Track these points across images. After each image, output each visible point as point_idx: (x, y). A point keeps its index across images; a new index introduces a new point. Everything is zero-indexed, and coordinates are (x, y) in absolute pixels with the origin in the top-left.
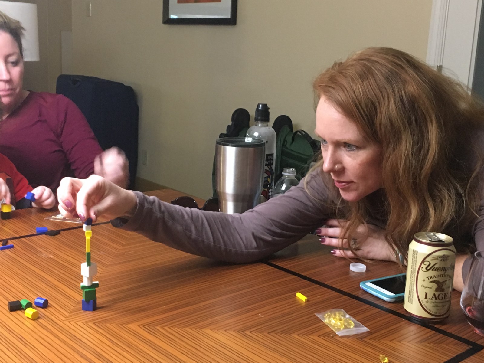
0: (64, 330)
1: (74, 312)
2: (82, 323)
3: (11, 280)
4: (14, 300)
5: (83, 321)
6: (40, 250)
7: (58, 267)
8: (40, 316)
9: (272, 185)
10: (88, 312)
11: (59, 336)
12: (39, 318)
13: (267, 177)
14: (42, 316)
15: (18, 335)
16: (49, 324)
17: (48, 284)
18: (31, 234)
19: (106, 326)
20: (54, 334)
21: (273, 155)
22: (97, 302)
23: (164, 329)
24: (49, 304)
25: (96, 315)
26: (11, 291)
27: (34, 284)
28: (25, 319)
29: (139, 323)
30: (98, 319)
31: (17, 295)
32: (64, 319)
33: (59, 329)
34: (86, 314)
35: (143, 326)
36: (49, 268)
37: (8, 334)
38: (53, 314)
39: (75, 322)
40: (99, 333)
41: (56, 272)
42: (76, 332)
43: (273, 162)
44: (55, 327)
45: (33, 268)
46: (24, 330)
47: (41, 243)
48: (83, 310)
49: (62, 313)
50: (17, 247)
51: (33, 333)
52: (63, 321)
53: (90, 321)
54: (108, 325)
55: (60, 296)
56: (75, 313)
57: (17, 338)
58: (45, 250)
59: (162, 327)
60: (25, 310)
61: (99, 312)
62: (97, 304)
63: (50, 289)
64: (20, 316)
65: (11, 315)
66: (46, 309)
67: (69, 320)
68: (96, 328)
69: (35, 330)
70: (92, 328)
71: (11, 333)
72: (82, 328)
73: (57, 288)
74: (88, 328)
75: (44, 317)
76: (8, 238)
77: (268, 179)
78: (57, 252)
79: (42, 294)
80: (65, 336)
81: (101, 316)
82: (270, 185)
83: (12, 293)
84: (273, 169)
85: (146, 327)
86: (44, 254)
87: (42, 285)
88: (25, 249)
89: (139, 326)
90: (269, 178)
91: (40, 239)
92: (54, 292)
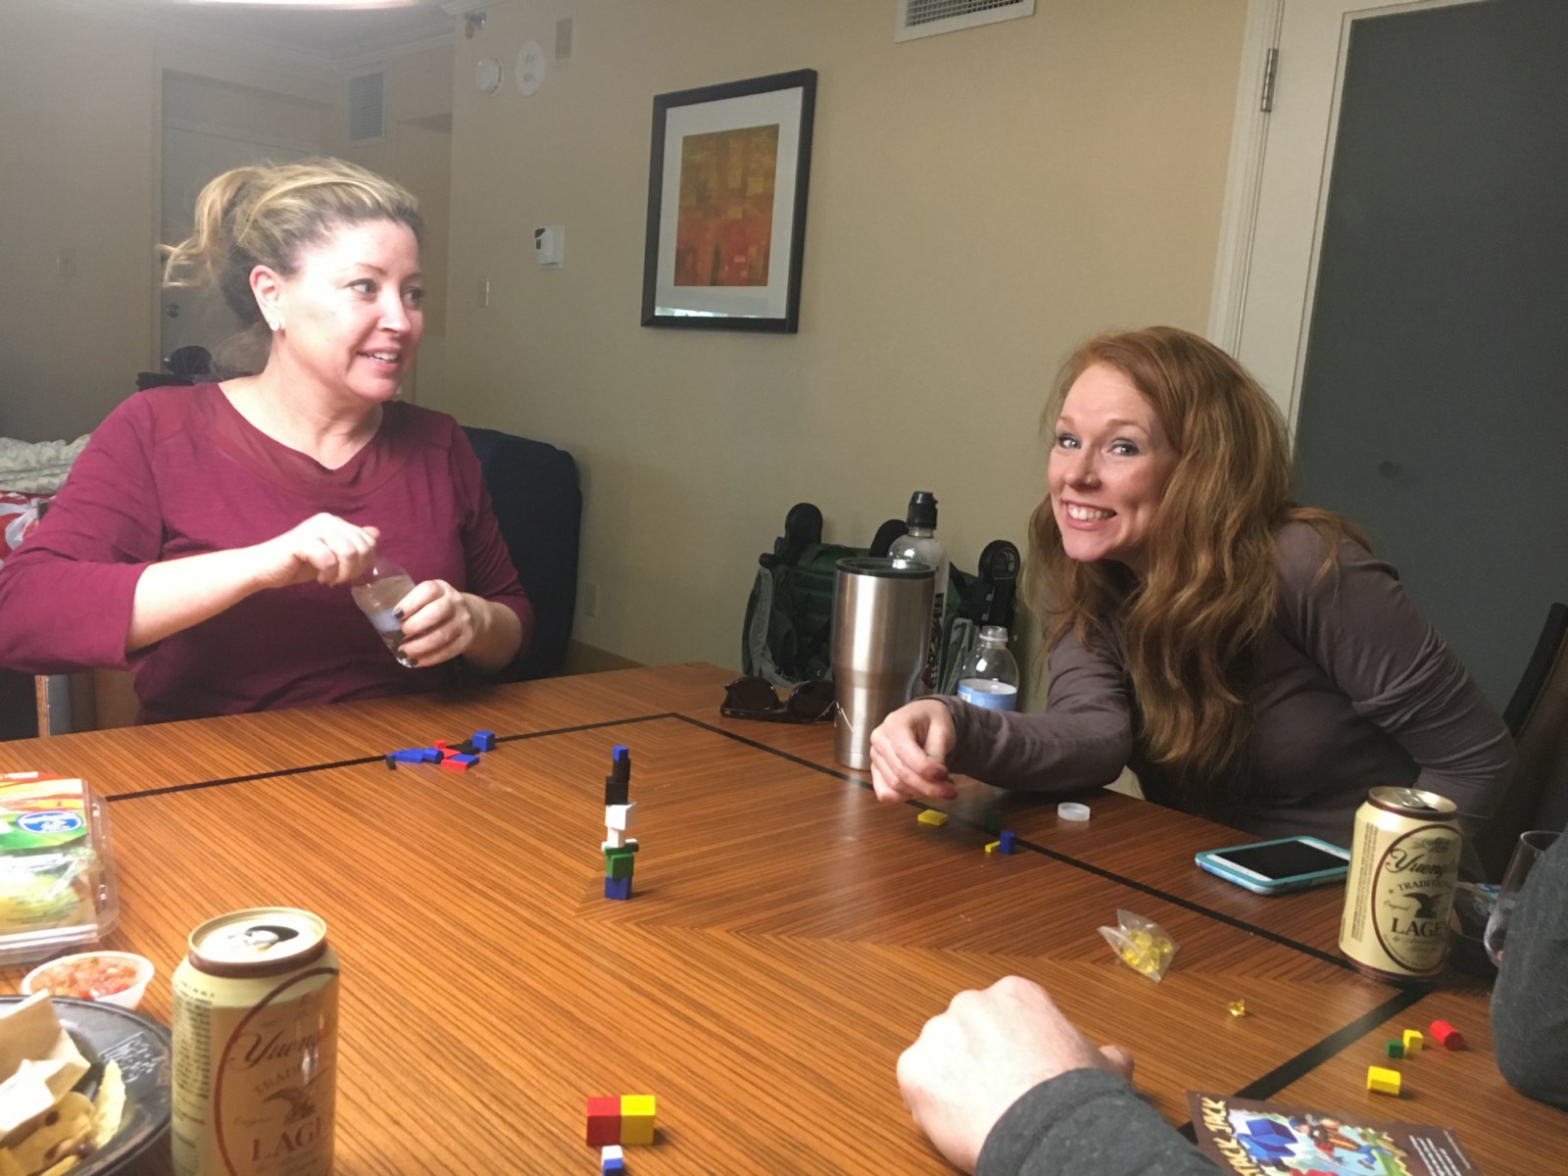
0: (582, 936)
1: (588, 901)
2: (613, 923)
5: (613, 919)
10: (618, 902)
19: (663, 931)
21: (942, 596)
22: (635, 880)
23: (780, 939)
25: (636, 908)
29: (726, 926)
30: (641, 915)
33: (570, 935)
34: (614, 905)
35: (736, 933)
36: (512, 812)
39: (598, 922)
43: (942, 611)
48: (608, 897)
52: (574, 918)
56: (594, 902)
58: (491, 776)
61: (639, 903)
62: (634, 884)
67: (586, 917)
68: (643, 933)
70: (637, 935)
72: (617, 933)
74: (628, 933)
78: (517, 781)
81: (646, 910)
85: (742, 934)
89: (727, 932)
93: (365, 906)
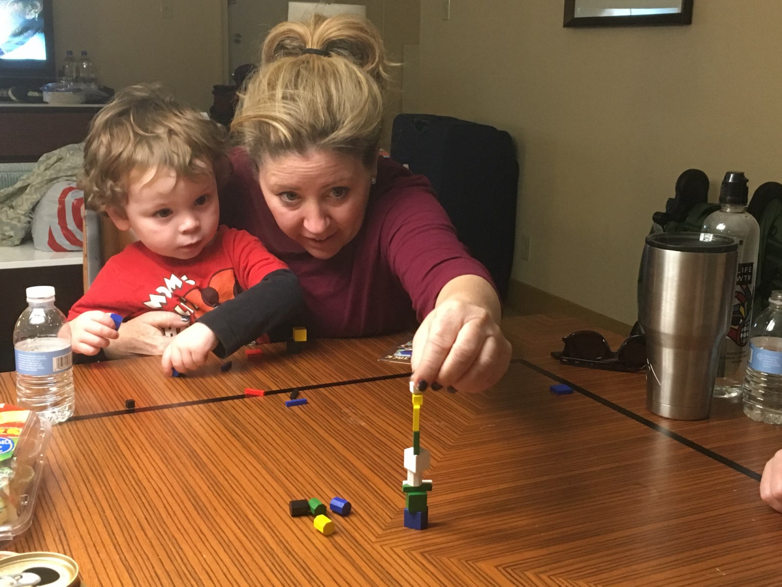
0: (373, 561)
1: (390, 528)
2: (403, 550)
3: (299, 461)
4: (300, 498)
5: (404, 547)
6: (347, 411)
7: (371, 444)
8: (337, 529)
9: (747, 320)
10: (413, 531)
11: (365, 571)
12: (335, 533)
13: (739, 305)
14: (340, 530)
15: (301, 561)
16: (350, 547)
17: (354, 473)
18: (335, 381)
19: (441, 561)
20: (356, 566)
21: (752, 264)
22: (430, 513)
23: (540, 579)
24: (352, 510)
25: (427, 538)
26: (296, 479)
27: (331, 471)
28: (313, 533)
29: (497, 562)
30: (428, 545)
31: (305, 488)
32: (373, 539)
33: (364, 559)
34: (409, 534)
35: (504, 568)
36: (358, 443)
37: (286, 557)
38: (357, 529)
39: (391, 548)
40: (430, 574)
41: (368, 452)
42: (392, 567)
43: (751, 278)
44: (359, 553)
45: (332, 441)
46: (310, 552)
47: (349, 398)
48: (405, 526)
49: (372, 527)
50: (313, 405)
51: (323, 560)
52: (373, 542)
53: (415, 549)
54: (445, 559)
55: (371, 496)
56: (393, 530)
57: (298, 566)
58: (354, 411)
59: (536, 575)
60: (315, 516)
61: (431, 533)
62: (429, 517)
63: (357, 482)
64: (307, 526)
65: (292, 522)
66: (347, 519)
67: (383, 543)
68: (424, 562)
69: (328, 555)
70: (418, 563)
71: (290, 556)
72: (403, 560)
73: (367, 481)
74: (411, 561)
75: (342, 532)
76: (300, 386)
77: (741, 307)
78: (372, 416)
79: (343, 489)
80: (374, 571)
81: (434, 541)
82: (744, 319)
83: (298, 483)
84: (751, 290)
85: (509, 570)
86: (351, 419)
87: (344, 474)
88: (324, 408)
89: (496, 567)
90: (744, 307)
91: (347, 391)
92: (362, 489)
93: (218, 520)
